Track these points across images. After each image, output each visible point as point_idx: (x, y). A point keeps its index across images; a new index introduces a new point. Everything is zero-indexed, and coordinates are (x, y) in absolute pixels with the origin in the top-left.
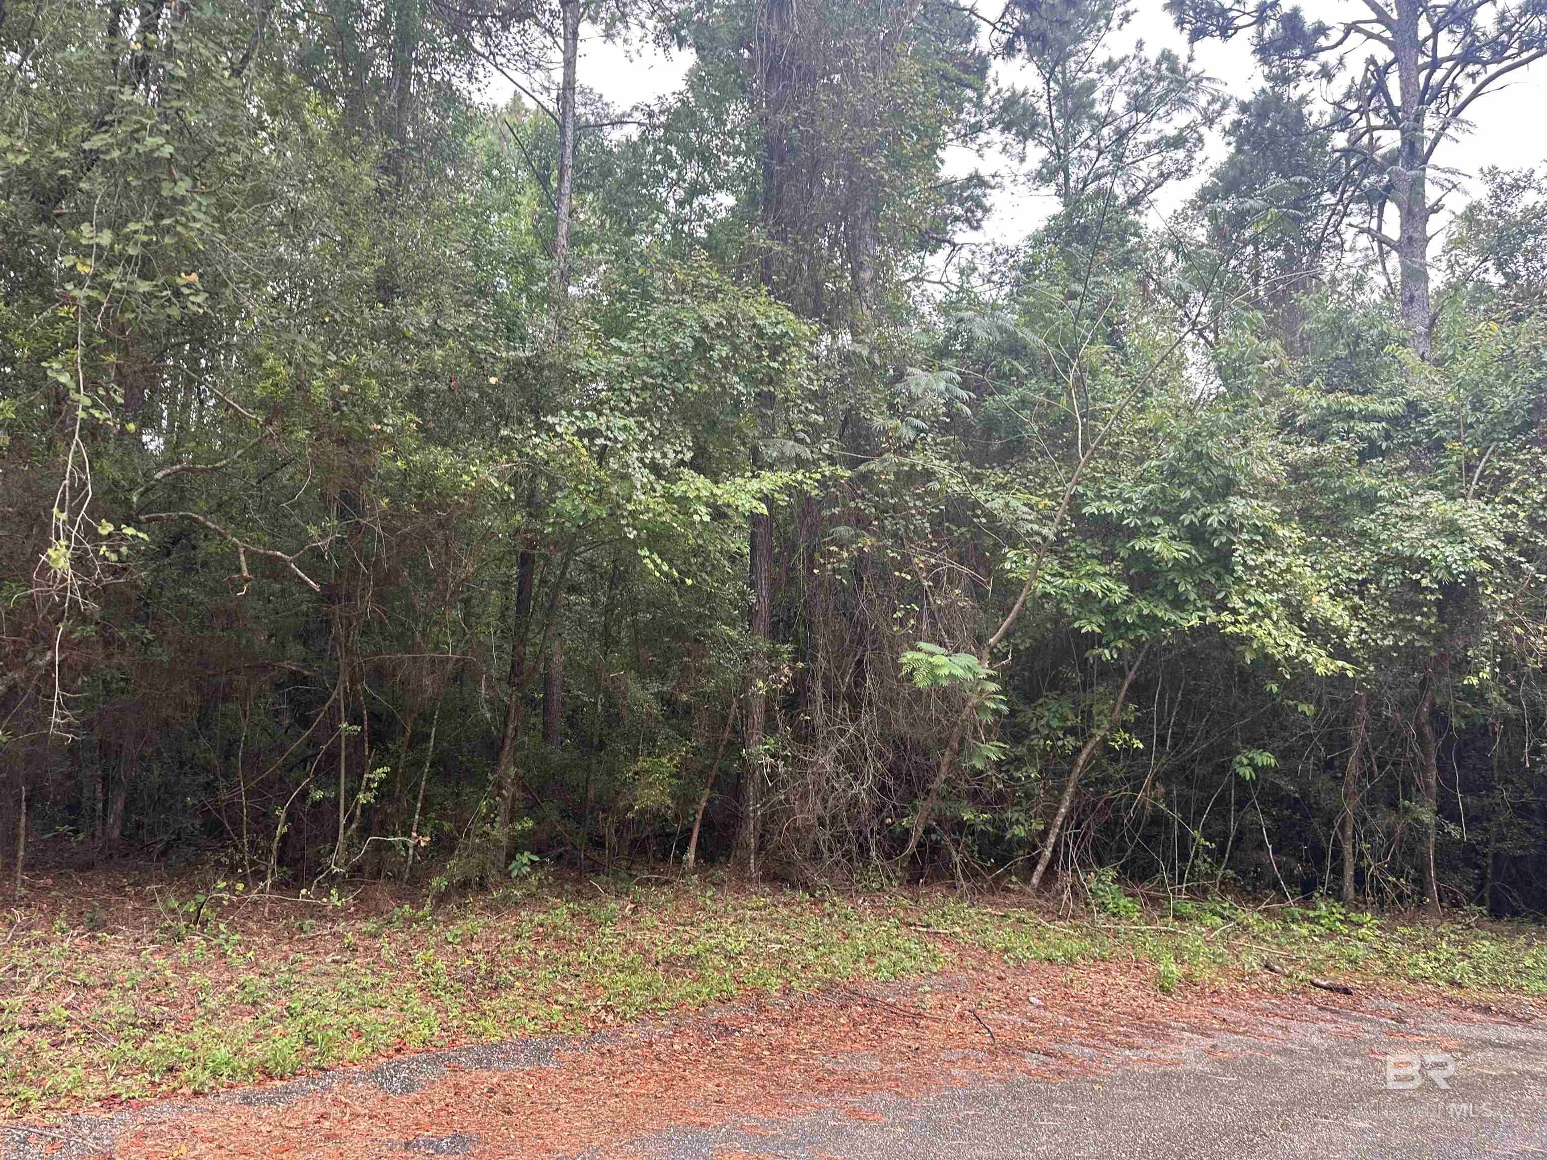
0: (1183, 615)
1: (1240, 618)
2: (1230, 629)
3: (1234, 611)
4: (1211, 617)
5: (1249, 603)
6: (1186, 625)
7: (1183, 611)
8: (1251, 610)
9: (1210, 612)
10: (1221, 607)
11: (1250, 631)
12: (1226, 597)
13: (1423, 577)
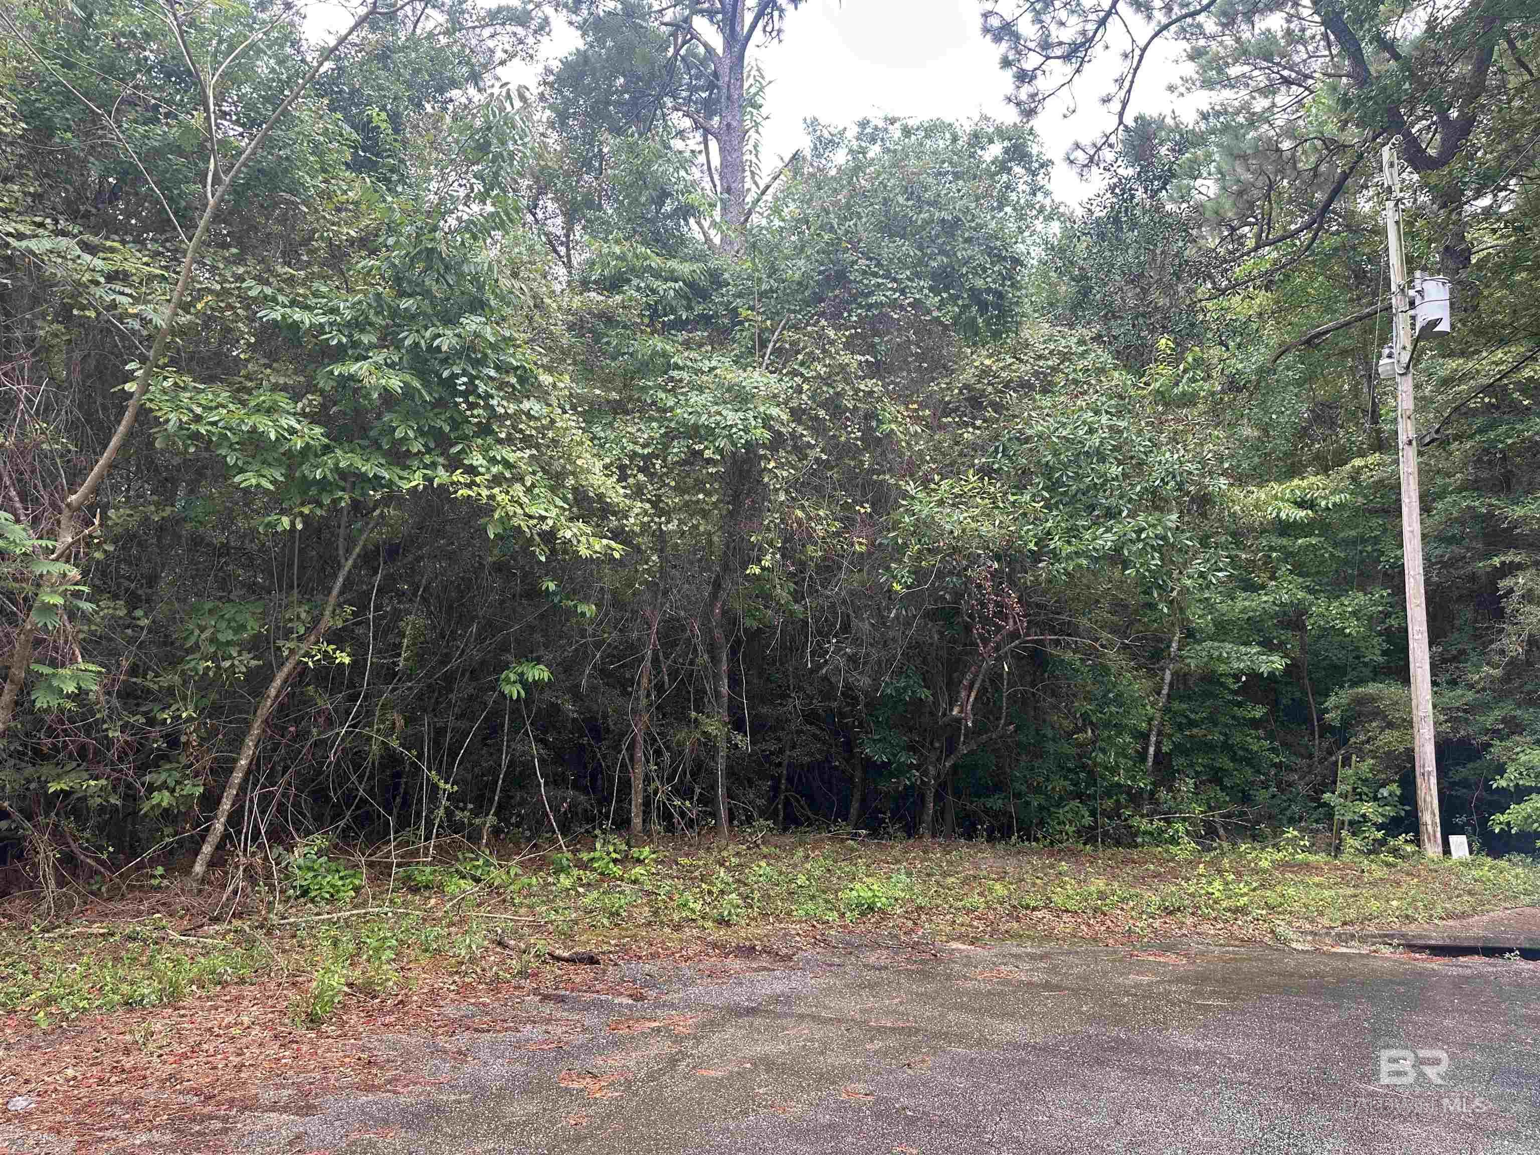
0: (405, 474)
1: (478, 479)
2: (463, 492)
3: (472, 470)
4: (442, 476)
5: (493, 461)
6: (406, 486)
7: (405, 467)
8: (495, 470)
9: (441, 471)
10: (453, 464)
11: (492, 497)
12: (462, 451)
13: (706, 448)
